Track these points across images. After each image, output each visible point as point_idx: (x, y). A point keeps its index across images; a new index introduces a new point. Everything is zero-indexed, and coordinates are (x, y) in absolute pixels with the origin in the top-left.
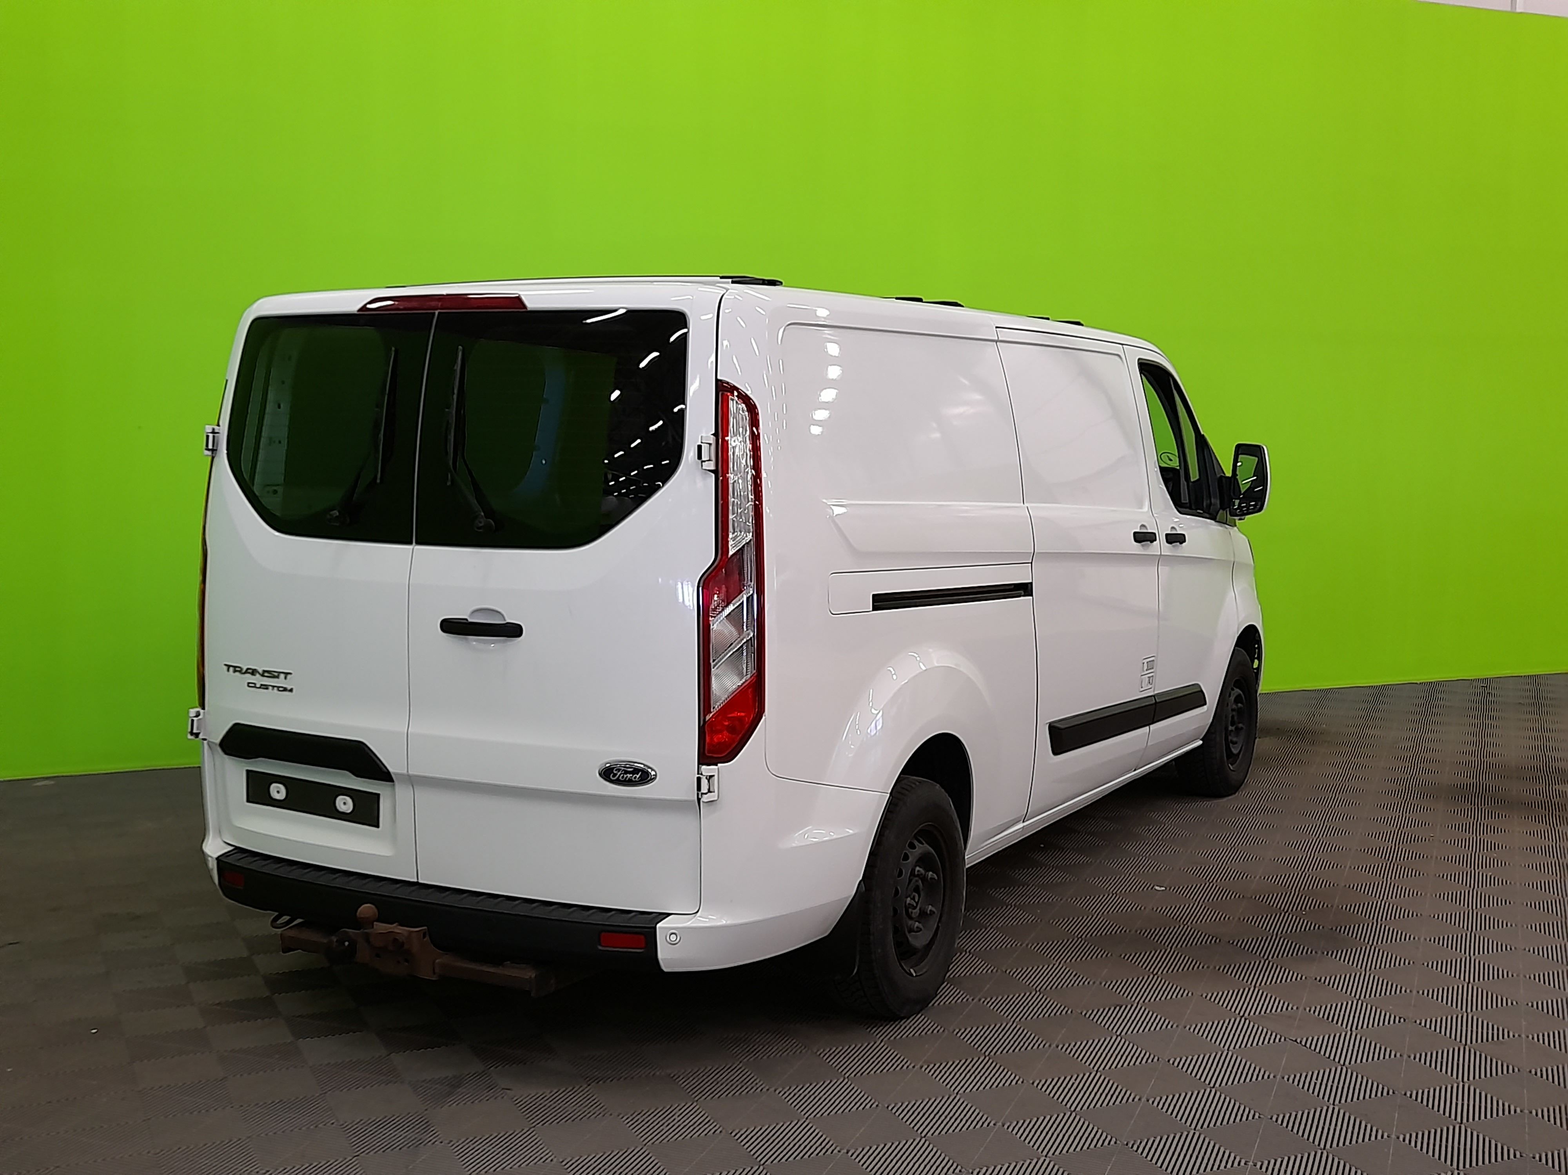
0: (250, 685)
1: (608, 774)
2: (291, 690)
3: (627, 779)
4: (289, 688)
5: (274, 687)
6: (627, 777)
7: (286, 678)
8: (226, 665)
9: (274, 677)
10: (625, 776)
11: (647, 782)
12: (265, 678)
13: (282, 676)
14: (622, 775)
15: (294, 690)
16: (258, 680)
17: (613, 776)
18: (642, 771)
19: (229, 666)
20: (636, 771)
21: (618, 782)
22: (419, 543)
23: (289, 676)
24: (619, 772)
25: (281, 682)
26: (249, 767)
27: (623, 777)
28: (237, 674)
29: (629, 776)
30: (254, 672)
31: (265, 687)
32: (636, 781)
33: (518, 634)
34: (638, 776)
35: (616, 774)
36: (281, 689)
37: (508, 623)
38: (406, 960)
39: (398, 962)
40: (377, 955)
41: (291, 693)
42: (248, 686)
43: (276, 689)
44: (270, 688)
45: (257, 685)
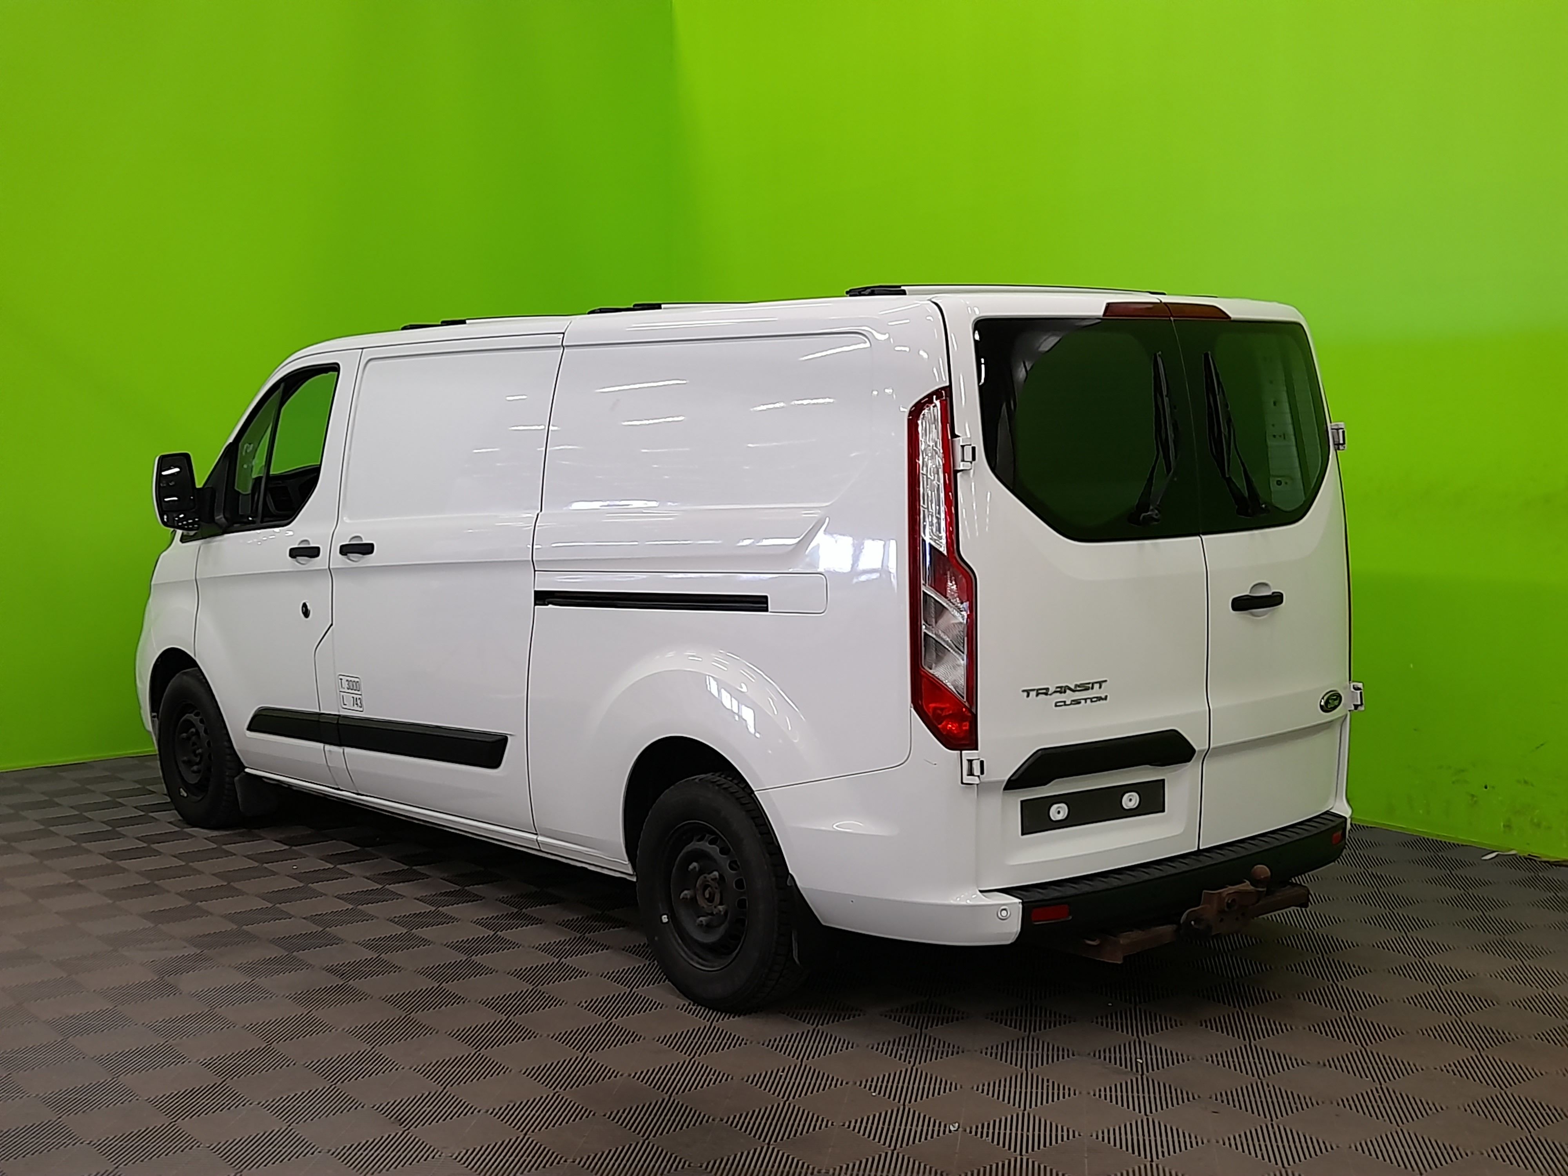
0: (1058, 704)
2: (1106, 698)
4: (1103, 697)
5: (1086, 700)
7: (1100, 687)
8: (1024, 691)
9: (1087, 689)
12: (1077, 693)
13: (1097, 686)
15: (1108, 698)
16: (1069, 697)
19: (1028, 692)
23: (1104, 685)
25: (1096, 692)
26: (1026, 796)
30: (1062, 690)
31: (1078, 702)
33: (1281, 600)
36: (1094, 700)
37: (1273, 593)
38: (1243, 914)
39: (1237, 919)
40: (1222, 920)
41: (1104, 702)
42: (1056, 706)
43: (1089, 701)
44: (1083, 702)
45: (1068, 703)
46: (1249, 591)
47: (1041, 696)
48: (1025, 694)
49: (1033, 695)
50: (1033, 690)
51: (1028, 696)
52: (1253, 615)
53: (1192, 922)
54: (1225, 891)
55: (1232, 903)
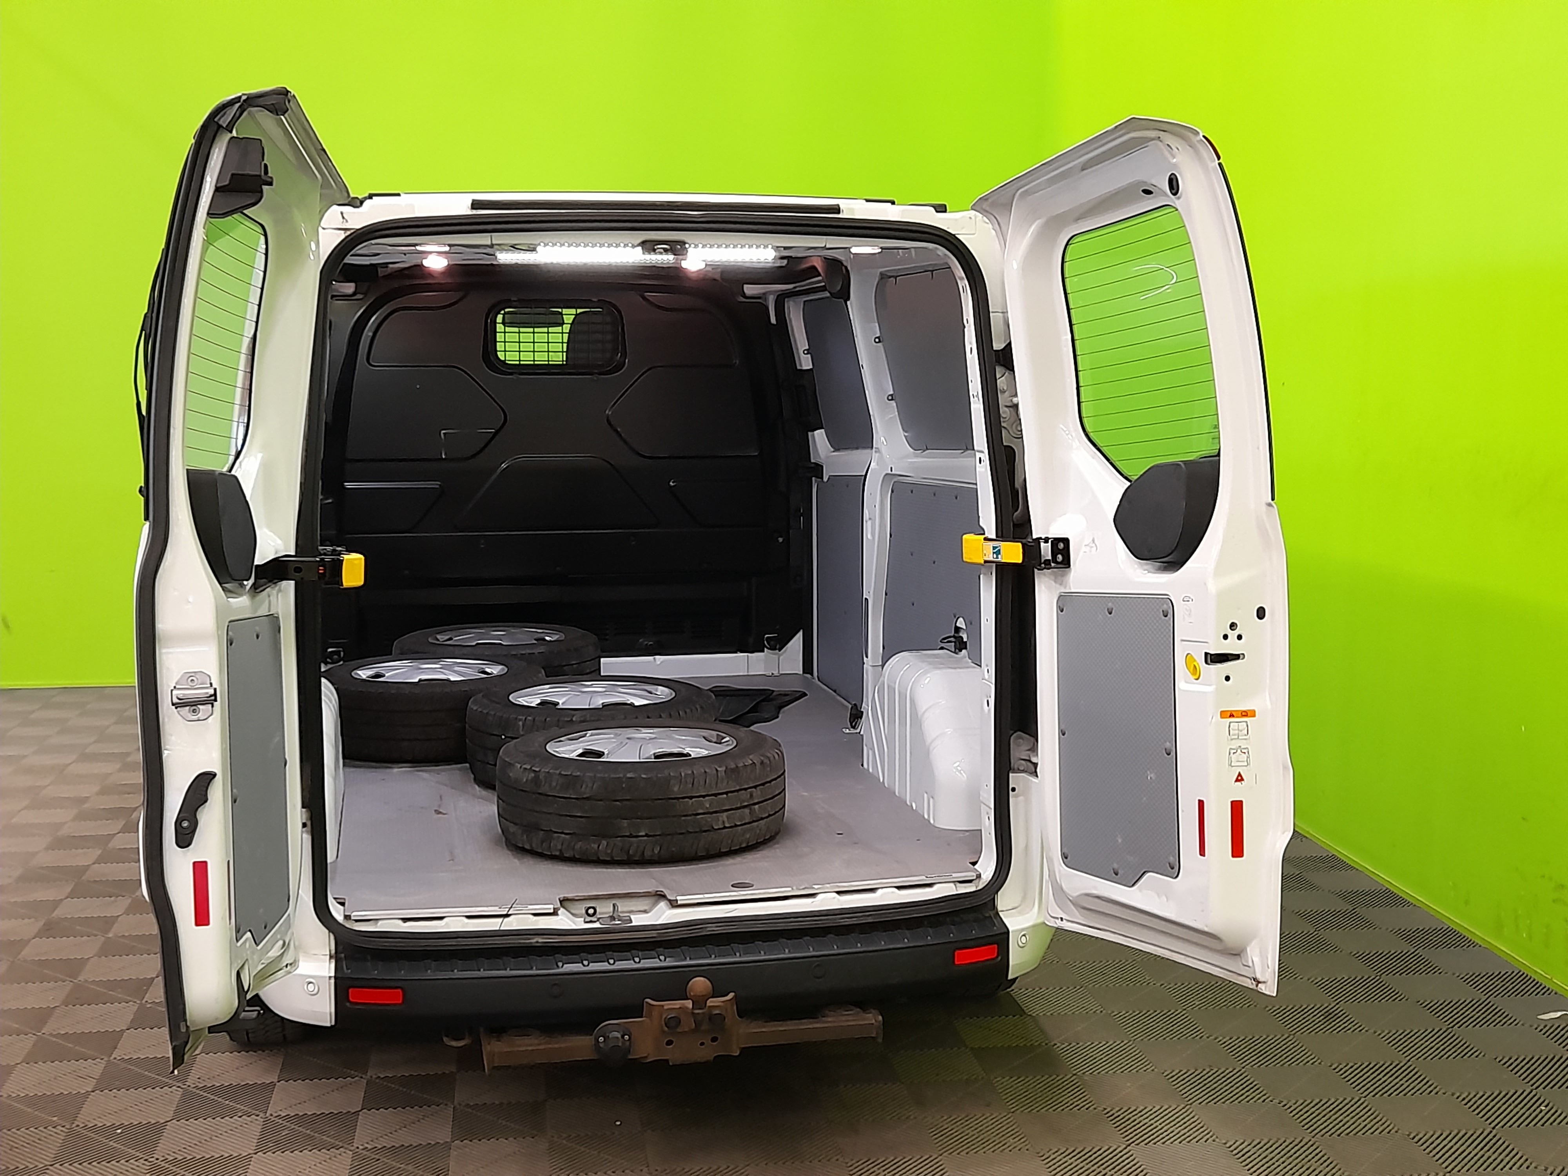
38: (714, 1039)
39: (702, 1044)
40: (669, 1043)
53: (601, 1039)
54: (668, 1005)
55: (673, 1023)
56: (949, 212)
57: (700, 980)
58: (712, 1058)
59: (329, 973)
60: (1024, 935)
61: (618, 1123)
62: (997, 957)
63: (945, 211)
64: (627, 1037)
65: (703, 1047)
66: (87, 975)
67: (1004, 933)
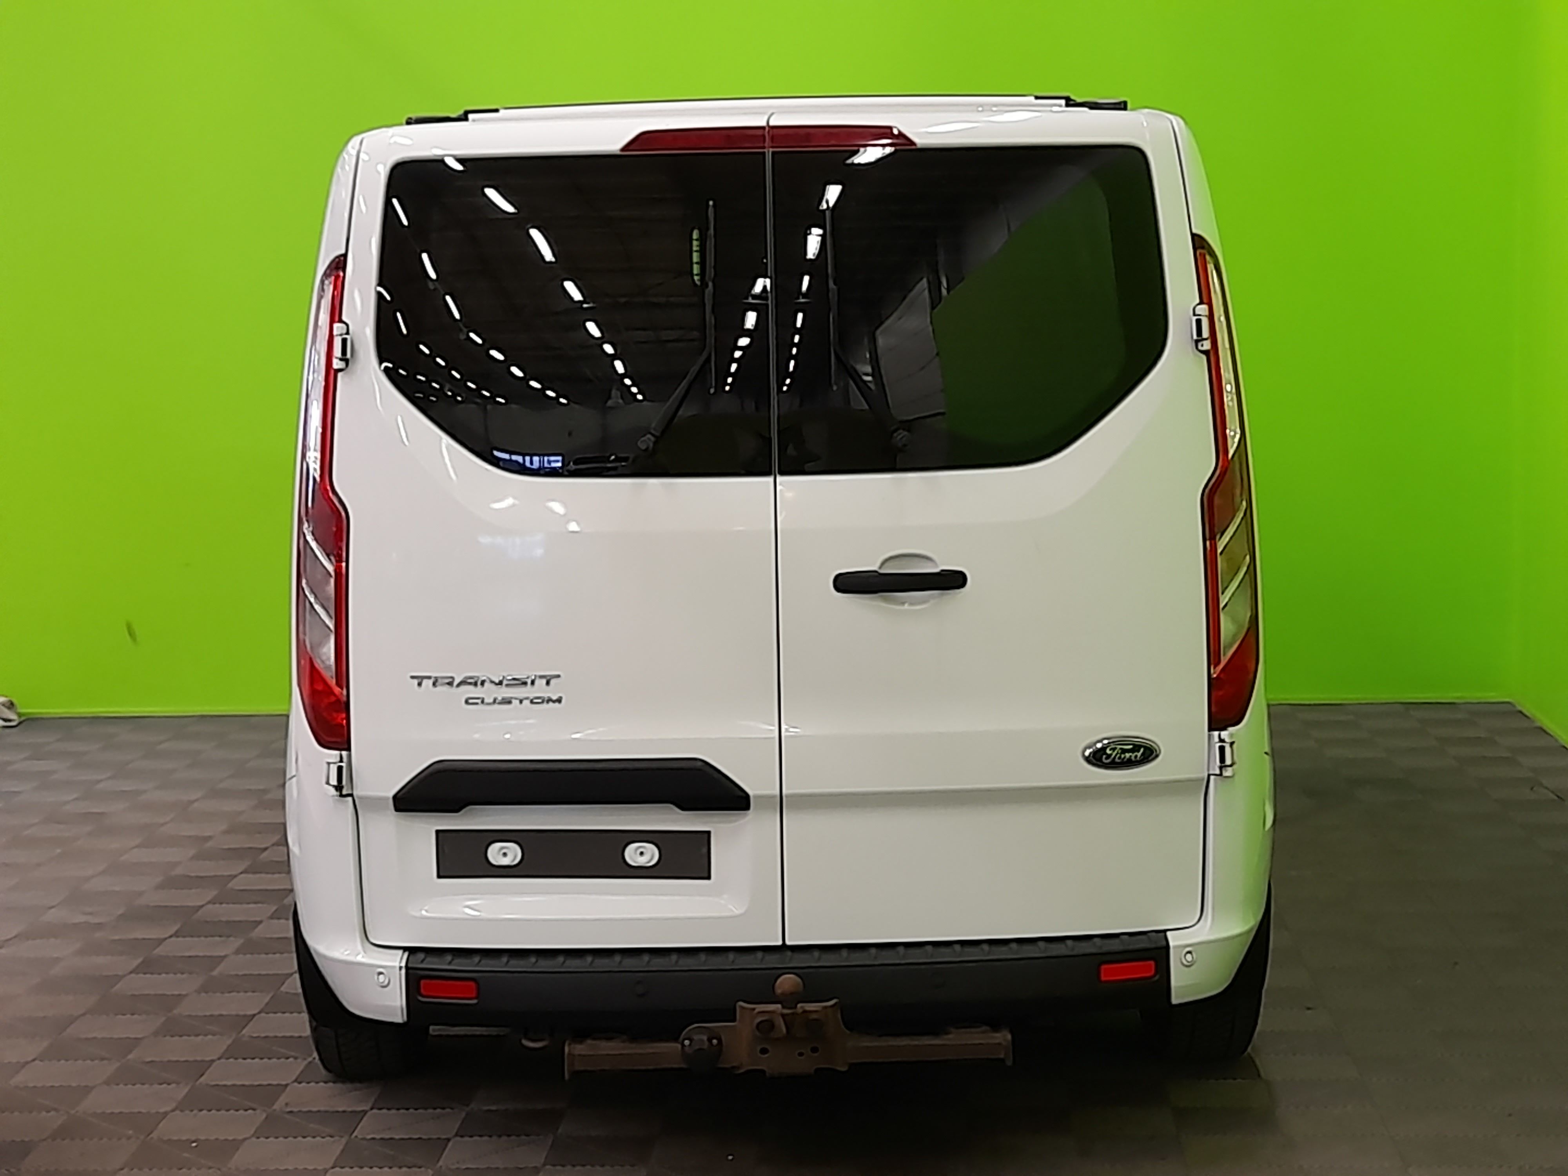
0: (471, 701)
1: (1098, 758)
2: (559, 701)
3: (1125, 760)
4: (554, 698)
5: (521, 699)
6: (1125, 757)
7: (549, 683)
8: (413, 677)
9: (524, 684)
10: (1123, 756)
11: (1149, 761)
12: (504, 688)
13: (542, 681)
14: (1118, 755)
15: (563, 701)
16: (489, 692)
17: (1106, 759)
18: (1146, 748)
19: (420, 680)
20: (1136, 748)
21: (1114, 765)
22: (783, 473)
23: (555, 680)
24: (1114, 751)
25: (540, 690)
26: (441, 825)
27: (1120, 758)
28: (442, 689)
29: (1128, 755)
30: (478, 682)
31: (506, 702)
32: (1137, 761)
33: (961, 582)
34: (1139, 754)
35: (1111, 755)
36: (536, 701)
37: (943, 571)
38: (814, 1050)
39: (801, 1054)
40: (764, 1051)
41: (557, 704)
42: (467, 702)
43: (526, 703)
44: (516, 702)
45: (486, 701)
46: (878, 564)
47: (439, 689)
48: (416, 682)
49: (427, 686)
50: (429, 678)
51: (420, 684)
52: (886, 600)
53: (687, 1042)
54: (760, 1008)
55: (766, 1027)
56: (1132, 110)
57: (790, 978)
58: (812, 1071)
59: (400, 962)
60: (1189, 952)
61: (730, 1157)
62: (1155, 976)
63: (1125, 109)
64: (715, 1041)
65: (802, 1058)
66: (183, 1010)
67: (1164, 948)
